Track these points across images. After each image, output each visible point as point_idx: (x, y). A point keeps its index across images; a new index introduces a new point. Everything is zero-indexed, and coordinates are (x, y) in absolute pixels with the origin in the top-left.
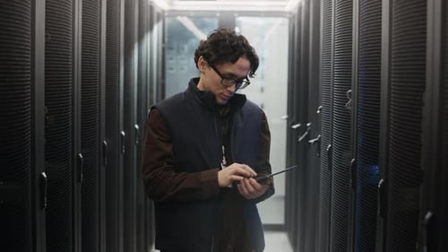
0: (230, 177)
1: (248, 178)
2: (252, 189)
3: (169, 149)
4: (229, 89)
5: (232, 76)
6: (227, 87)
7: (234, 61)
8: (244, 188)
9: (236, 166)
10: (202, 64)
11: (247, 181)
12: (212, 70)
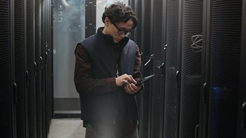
0: (122, 81)
1: (131, 83)
2: (132, 89)
3: (88, 66)
4: (121, 36)
5: (124, 29)
6: (120, 34)
7: (126, 22)
8: (128, 89)
9: (126, 75)
10: (107, 21)
11: (130, 85)
12: (113, 25)
